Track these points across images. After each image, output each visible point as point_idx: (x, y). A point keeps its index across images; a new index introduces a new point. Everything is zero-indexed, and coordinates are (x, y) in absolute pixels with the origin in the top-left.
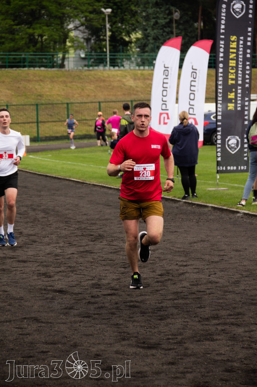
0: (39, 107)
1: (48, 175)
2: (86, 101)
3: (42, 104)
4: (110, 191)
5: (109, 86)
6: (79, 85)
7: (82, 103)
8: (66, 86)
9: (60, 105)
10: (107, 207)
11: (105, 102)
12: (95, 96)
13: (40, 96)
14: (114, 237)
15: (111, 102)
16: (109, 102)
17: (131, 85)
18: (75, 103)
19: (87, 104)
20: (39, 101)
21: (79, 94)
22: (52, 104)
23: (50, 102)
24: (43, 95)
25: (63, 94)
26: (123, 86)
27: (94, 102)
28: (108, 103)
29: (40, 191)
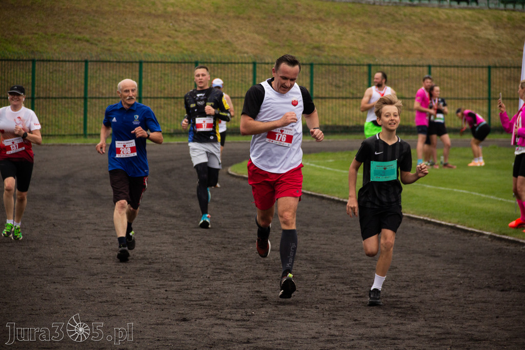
0: (314, 70)
1: (324, 195)
2: (404, 63)
3: (321, 64)
4: (440, 231)
5: (448, 37)
6: (393, 32)
7: (398, 66)
8: (369, 33)
9: (355, 68)
10: (431, 259)
11: (440, 66)
12: (422, 54)
13: (318, 48)
14: (439, 312)
15: (450, 67)
16: (447, 66)
17: (489, 37)
18: (384, 65)
19: (407, 69)
20: (316, 58)
21: (392, 49)
22: (340, 65)
23: (337, 61)
24: (323, 46)
25: (361, 47)
26: (473, 38)
27: (420, 66)
28: (446, 69)
29: (308, 225)
